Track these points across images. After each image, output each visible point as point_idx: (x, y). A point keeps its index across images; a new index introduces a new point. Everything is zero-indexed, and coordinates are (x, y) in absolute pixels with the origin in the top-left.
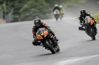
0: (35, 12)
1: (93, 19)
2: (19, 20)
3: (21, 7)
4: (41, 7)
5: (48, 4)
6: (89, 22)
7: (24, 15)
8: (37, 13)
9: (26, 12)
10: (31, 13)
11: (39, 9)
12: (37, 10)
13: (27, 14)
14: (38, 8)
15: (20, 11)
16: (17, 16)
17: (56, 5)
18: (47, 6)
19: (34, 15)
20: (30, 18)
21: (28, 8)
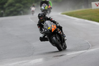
0: (20, 7)
2: (4, 15)
3: (6, 2)
4: (26, 1)
6: (49, 28)
7: (9, 11)
8: (22, 8)
9: (10, 7)
10: (15, 8)
12: (21, 5)
13: (12, 9)
14: (23, 3)
15: (5, 6)
16: (2, 11)
19: (19, 10)
20: (15, 13)
21: (13, 3)
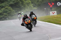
0: (6, 15)
1: (36, 16)
4: (10, 12)
5: (14, 10)
8: (7, 16)
10: (3, 16)
11: (8, 14)
14: (8, 12)
17: (19, 12)
18: (13, 11)
19: (6, 17)
20: (3, 19)
21: (2, 13)
